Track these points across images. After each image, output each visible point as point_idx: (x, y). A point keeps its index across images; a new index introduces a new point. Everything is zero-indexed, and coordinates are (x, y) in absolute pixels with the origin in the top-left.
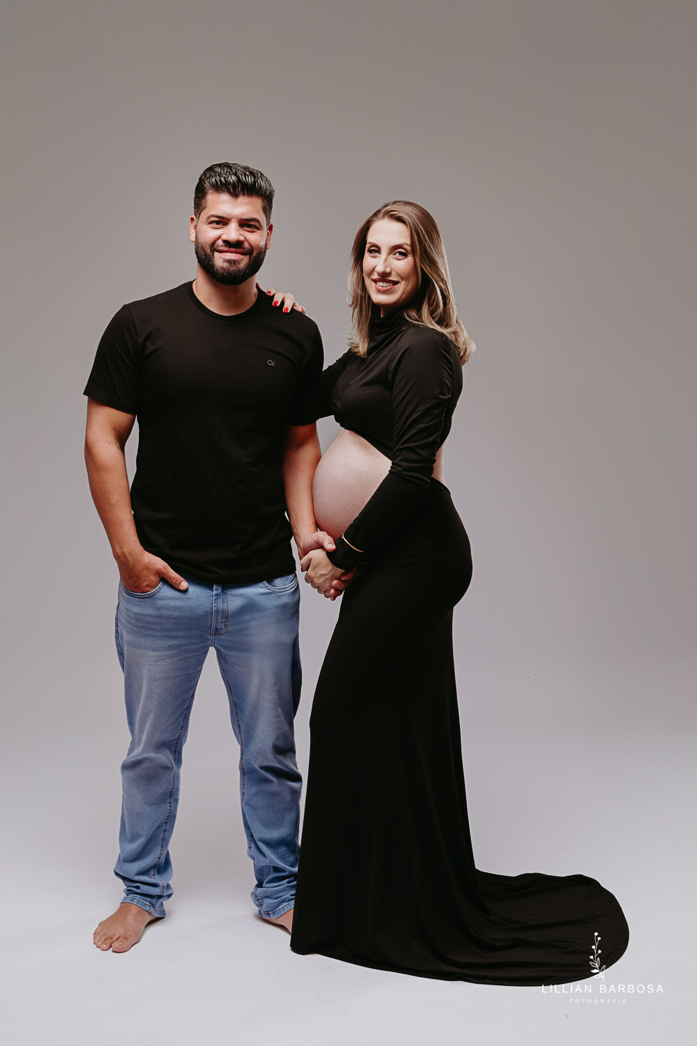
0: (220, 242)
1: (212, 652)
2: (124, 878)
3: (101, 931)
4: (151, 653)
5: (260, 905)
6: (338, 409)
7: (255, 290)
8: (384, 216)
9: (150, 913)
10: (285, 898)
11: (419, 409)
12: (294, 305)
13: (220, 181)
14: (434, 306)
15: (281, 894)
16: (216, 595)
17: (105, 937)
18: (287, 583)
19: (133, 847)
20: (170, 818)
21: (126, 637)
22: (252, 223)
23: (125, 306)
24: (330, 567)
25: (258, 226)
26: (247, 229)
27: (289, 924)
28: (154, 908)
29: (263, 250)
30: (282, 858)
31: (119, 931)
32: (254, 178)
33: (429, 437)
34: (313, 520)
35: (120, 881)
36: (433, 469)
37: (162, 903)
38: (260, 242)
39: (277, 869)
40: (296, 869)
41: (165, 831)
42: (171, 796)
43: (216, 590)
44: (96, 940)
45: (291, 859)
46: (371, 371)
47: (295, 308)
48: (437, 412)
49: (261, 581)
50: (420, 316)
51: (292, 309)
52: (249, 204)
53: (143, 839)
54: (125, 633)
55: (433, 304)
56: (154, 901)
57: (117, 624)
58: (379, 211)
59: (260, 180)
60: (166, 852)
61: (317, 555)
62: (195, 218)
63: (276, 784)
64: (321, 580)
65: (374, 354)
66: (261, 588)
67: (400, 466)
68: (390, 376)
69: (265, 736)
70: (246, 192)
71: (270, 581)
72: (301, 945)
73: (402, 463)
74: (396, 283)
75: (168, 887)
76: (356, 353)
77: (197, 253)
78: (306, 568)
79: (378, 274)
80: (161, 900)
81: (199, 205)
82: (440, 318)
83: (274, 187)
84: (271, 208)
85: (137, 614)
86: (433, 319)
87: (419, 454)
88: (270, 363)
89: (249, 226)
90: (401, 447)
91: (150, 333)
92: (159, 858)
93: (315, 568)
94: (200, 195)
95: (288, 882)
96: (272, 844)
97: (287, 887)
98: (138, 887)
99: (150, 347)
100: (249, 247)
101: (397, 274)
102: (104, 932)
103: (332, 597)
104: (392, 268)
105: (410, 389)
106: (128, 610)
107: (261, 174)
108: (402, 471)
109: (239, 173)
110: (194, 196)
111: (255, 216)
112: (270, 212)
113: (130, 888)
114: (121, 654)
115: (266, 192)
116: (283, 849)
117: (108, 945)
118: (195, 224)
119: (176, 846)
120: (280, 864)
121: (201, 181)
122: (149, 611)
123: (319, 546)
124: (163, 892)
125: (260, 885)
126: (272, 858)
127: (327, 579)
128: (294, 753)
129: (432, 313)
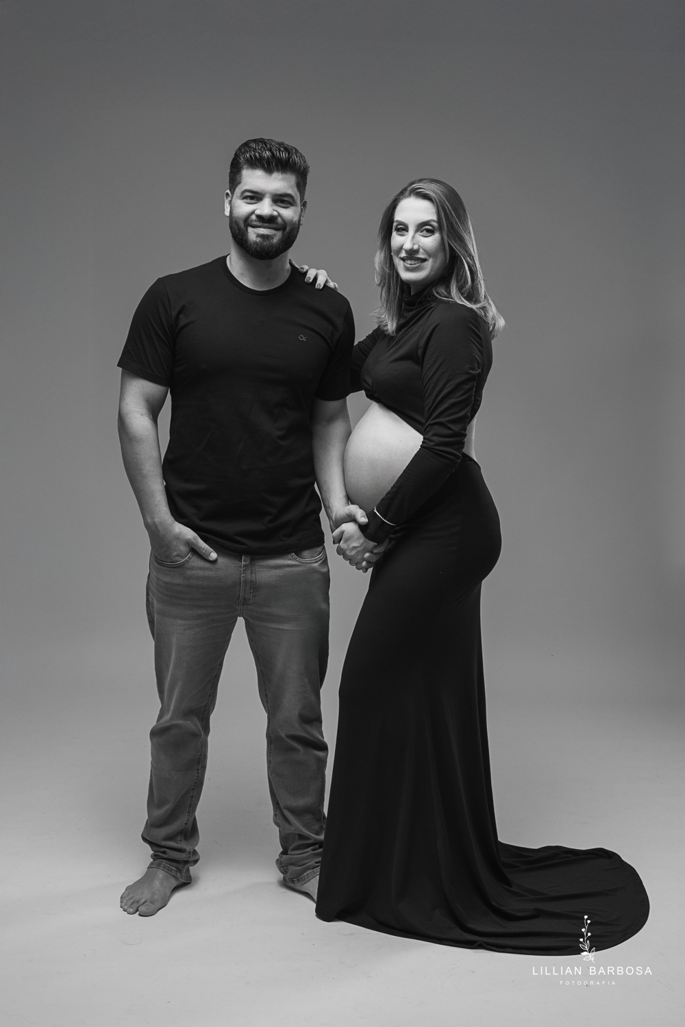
0: (254, 217)
1: (241, 621)
2: (151, 843)
3: (128, 895)
4: (180, 622)
5: (284, 872)
6: (369, 385)
7: (288, 266)
8: (410, 195)
9: (176, 878)
10: (310, 865)
11: (449, 384)
12: (327, 281)
13: (255, 156)
14: (463, 281)
15: (306, 861)
16: (244, 566)
17: (132, 901)
18: (315, 555)
19: (160, 812)
20: (199, 784)
21: (156, 605)
22: (286, 199)
23: (159, 279)
24: (362, 540)
25: (292, 202)
26: (281, 204)
27: (314, 890)
28: (180, 873)
29: (297, 226)
30: (307, 826)
31: (145, 895)
32: (289, 154)
33: (460, 411)
34: (344, 493)
35: (148, 846)
36: (463, 443)
37: (188, 869)
38: (293, 217)
39: (302, 837)
40: (322, 837)
41: (192, 797)
42: (198, 763)
43: (244, 561)
44: (123, 904)
45: (316, 827)
46: (400, 347)
47: (327, 284)
48: (467, 387)
49: (290, 553)
50: (449, 293)
51: (325, 285)
52: (283, 179)
53: (171, 804)
54: (155, 602)
55: (461, 280)
56: (180, 866)
57: (147, 592)
58: (405, 190)
59: (294, 156)
60: (193, 817)
61: (349, 528)
62: (229, 193)
63: (302, 753)
64: (353, 553)
65: (404, 330)
66: (289, 559)
67: (432, 441)
68: (420, 352)
69: (291, 704)
70: (280, 168)
71: (298, 553)
72: (326, 912)
73: (433, 438)
74: (424, 260)
75: (195, 852)
76: (384, 331)
77: (231, 228)
78: (337, 540)
79: (406, 251)
80: (187, 866)
81: (234, 181)
82: (468, 294)
83: (309, 163)
84: (305, 184)
85: (166, 583)
86: (462, 294)
87: (451, 429)
88: (302, 338)
89: (283, 202)
90: (433, 422)
91: (184, 307)
92: (186, 824)
93: (347, 541)
94: (235, 170)
95: (313, 850)
96: (297, 812)
97: (312, 854)
98: (164, 852)
99: (183, 320)
100: (282, 223)
101: (425, 250)
102: (131, 896)
103: (364, 570)
104: (419, 246)
105: (441, 364)
106: (158, 579)
107: (296, 150)
108: (434, 445)
109: (273, 149)
110: (229, 171)
111: (290, 192)
112: (304, 189)
113: (157, 853)
114: (151, 622)
115: (300, 168)
116: (308, 817)
117: (135, 909)
118: (229, 199)
119: (204, 812)
120: (306, 832)
121: (236, 156)
122: (178, 580)
123: (351, 518)
124: (189, 857)
125: (284, 852)
126: (298, 825)
127: (359, 551)
128: (321, 722)
129: (460, 289)
